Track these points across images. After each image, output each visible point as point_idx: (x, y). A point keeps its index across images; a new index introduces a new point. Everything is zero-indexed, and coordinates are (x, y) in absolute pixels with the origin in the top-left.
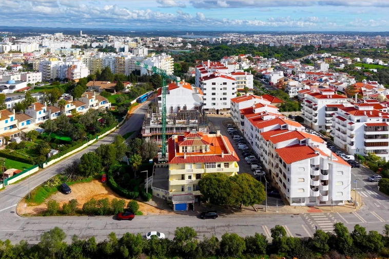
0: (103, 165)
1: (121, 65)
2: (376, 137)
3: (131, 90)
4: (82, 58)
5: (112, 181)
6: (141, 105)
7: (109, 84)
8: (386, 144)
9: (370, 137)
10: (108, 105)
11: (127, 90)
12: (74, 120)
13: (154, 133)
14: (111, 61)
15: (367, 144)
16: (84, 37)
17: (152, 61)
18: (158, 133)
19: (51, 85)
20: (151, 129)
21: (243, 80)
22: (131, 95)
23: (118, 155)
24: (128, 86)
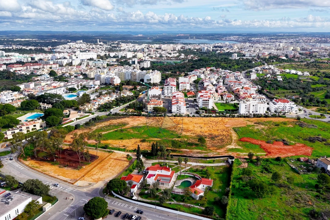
0: (134, 107)
1: (134, 76)
2: (206, 103)
3: (140, 89)
4: (114, 72)
5: (136, 109)
6: (143, 95)
7: (131, 87)
8: (208, 105)
9: (204, 103)
10: (132, 94)
11: (138, 89)
12: (124, 97)
13: (146, 101)
14: (129, 74)
15: (203, 105)
16: (101, 45)
17: (149, 76)
18: (147, 101)
19: (106, 86)
20: (145, 100)
21: (185, 86)
22: (140, 91)
23: (137, 105)
24: (139, 88)
